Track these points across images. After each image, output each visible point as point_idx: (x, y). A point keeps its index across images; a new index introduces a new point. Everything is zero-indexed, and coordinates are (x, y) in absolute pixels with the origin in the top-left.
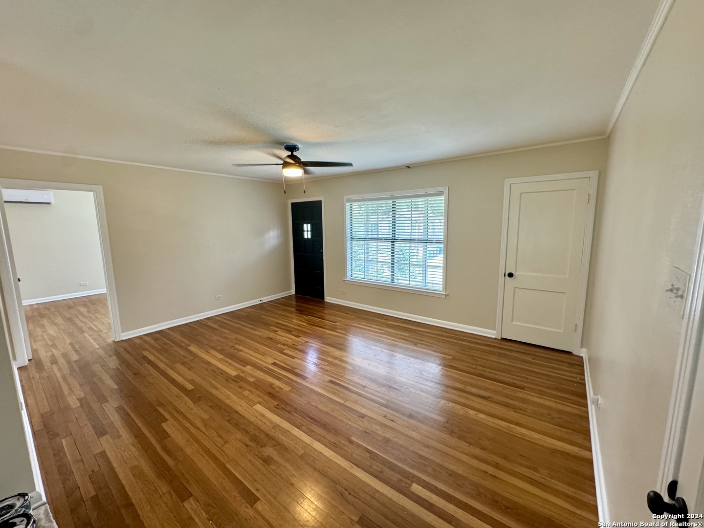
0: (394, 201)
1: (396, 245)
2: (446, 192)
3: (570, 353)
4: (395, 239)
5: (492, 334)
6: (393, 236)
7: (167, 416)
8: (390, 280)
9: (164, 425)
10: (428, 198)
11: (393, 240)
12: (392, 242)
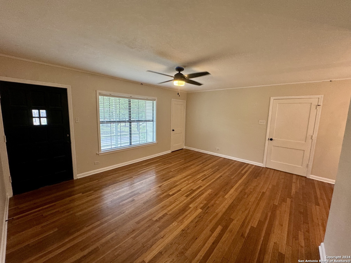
0: (130, 99)
1: (132, 124)
2: (157, 99)
3: (182, 149)
4: (131, 121)
5: (169, 152)
6: (129, 119)
7: (249, 227)
8: (129, 144)
9: (255, 227)
10: (146, 101)
11: (130, 122)
12: (130, 123)
